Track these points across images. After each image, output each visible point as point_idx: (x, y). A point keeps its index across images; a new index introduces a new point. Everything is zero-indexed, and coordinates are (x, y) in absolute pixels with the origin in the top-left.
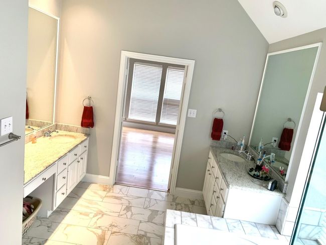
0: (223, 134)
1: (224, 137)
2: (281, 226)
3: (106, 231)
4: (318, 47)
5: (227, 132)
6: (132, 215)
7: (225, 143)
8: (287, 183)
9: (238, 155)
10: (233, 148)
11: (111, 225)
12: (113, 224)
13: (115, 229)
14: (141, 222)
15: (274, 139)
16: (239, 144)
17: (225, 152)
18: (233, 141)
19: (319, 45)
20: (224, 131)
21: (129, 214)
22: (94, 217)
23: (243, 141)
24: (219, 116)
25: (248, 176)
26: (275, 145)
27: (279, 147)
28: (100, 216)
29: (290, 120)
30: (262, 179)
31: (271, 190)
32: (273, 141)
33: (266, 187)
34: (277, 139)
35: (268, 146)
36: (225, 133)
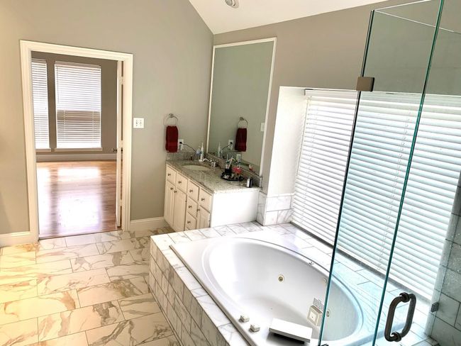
0: (179, 144)
1: (181, 147)
2: (263, 218)
3: (69, 292)
4: (273, 42)
5: (182, 141)
6: (90, 265)
7: (182, 155)
8: (262, 177)
9: (200, 165)
10: (192, 158)
11: (70, 284)
12: (72, 282)
13: (79, 286)
14: (107, 269)
15: (230, 141)
16: (198, 152)
17: (185, 164)
18: (191, 151)
19: (274, 39)
20: (179, 141)
21: (86, 266)
22: (38, 283)
23: (202, 148)
24: (171, 122)
25: (223, 181)
26: (232, 147)
27: (236, 149)
28: (47, 279)
29: (242, 119)
30: (237, 180)
31: (250, 187)
32: (229, 144)
33: (245, 186)
34: (232, 141)
35: (226, 150)
36: (181, 143)
